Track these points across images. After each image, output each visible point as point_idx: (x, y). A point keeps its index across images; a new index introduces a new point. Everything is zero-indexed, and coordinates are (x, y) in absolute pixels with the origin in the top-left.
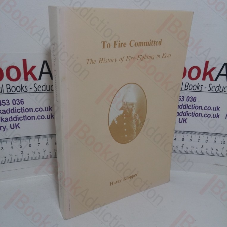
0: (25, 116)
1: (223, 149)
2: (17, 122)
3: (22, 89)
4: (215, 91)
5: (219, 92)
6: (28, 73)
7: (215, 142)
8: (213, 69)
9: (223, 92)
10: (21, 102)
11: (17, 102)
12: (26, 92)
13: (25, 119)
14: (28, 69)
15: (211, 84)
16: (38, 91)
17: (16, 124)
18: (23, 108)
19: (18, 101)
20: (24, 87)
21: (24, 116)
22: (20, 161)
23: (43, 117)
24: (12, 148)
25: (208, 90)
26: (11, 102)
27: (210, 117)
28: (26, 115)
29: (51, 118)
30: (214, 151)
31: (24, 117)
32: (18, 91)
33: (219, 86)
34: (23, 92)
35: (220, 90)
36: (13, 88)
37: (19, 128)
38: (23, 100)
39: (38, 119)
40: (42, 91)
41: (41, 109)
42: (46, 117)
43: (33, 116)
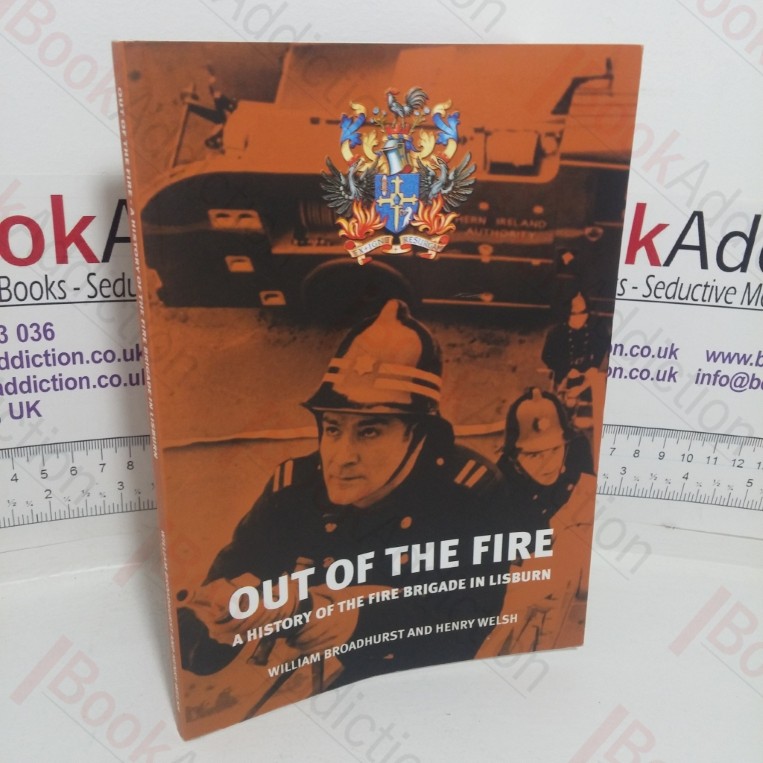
0: (57, 377)
1: (686, 478)
2: (31, 398)
3: (49, 289)
4: (664, 299)
5: (677, 300)
6: (69, 239)
7: (662, 456)
8: (660, 228)
9: (690, 301)
10: (45, 331)
11: (32, 332)
12: (62, 300)
13: (58, 387)
14: (69, 226)
16: (99, 297)
17: (28, 403)
18: (50, 352)
19: (35, 328)
21: (54, 377)
22: (40, 520)
23: (116, 381)
24: (15, 479)
25: (644, 296)
26: (11, 333)
27: (648, 377)
28: (60, 375)
30: (660, 485)
31: (54, 379)
32: (37, 296)
33: (677, 283)
34: (51, 299)
35: (679, 295)
36: (20, 288)
37: (39, 415)
38: (51, 325)
39: (101, 386)
40: (113, 297)
41: (109, 356)
42: (125, 379)
43: (85, 377)
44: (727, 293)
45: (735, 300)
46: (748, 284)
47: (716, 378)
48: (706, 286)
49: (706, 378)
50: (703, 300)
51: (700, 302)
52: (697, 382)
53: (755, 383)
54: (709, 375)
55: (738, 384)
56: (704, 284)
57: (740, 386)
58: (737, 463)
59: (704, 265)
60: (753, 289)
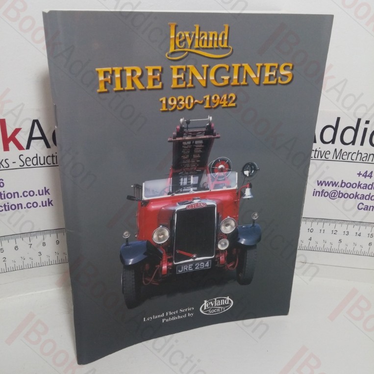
1: (310, 239)
3: (0, 163)
6: (9, 139)
12: (7, 168)
13: (7, 209)
16: (25, 166)
18: (2, 193)
21: (5, 204)
23: (35, 205)
28: (8, 203)
29: (49, 206)
34: (2, 168)
38: (2, 180)
39: (28, 207)
40: (32, 166)
41: (31, 193)
42: (40, 204)
43: (20, 204)
44: (326, 154)
45: (330, 157)
46: (336, 150)
47: (322, 193)
48: (316, 151)
49: (318, 193)
50: (315, 157)
52: (313, 195)
53: (341, 195)
54: (319, 192)
55: (332, 196)
57: (334, 197)
58: (334, 232)
60: (338, 151)
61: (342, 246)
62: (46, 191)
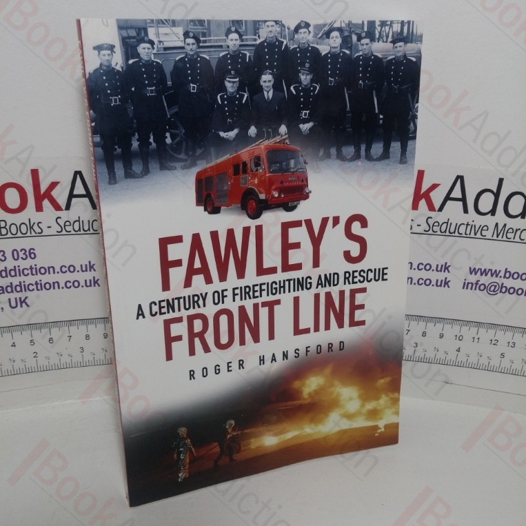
0: (38, 282)
1: (458, 350)
2: (22, 295)
3: (31, 227)
4: (439, 233)
5: (447, 233)
6: (43, 196)
7: (442, 336)
8: (434, 186)
9: (457, 234)
10: (30, 254)
11: (21, 254)
12: (40, 234)
13: (39, 288)
14: (43, 188)
15: (431, 218)
16: (64, 232)
17: (20, 298)
18: (34, 267)
19: (23, 252)
20: (36, 225)
22: (31, 371)
23: (76, 284)
24: (14, 345)
25: (425, 231)
26: (8, 255)
27: (430, 284)
28: (40, 281)
29: (94, 286)
30: (441, 355)
31: (36, 283)
32: (24, 231)
33: (448, 223)
34: (33, 234)
35: (449, 231)
36: (13, 227)
37: (28, 306)
38: (33, 249)
39: (67, 287)
40: (73, 232)
41: (71, 268)
42: (82, 283)
43: (57, 282)
44: (482, 230)
45: (488, 234)
46: (497, 224)
47: (476, 286)
48: (468, 225)
49: (470, 285)
50: (466, 234)
51: (464, 235)
52: (463, 288)
53: (504, 290)
54: (472, 284)
56: (466, 223)
57: (494, 291)
58: (493, 342)
59: (466, 211)
60: (500, 227)
61: (506, 363)
62: (92, 267)
